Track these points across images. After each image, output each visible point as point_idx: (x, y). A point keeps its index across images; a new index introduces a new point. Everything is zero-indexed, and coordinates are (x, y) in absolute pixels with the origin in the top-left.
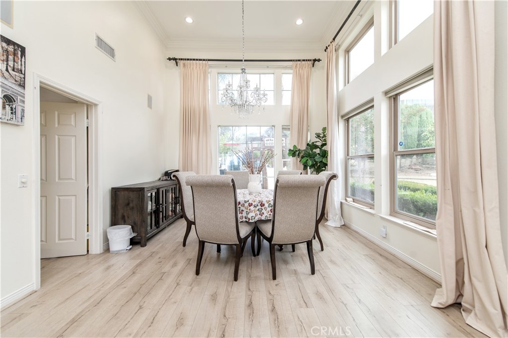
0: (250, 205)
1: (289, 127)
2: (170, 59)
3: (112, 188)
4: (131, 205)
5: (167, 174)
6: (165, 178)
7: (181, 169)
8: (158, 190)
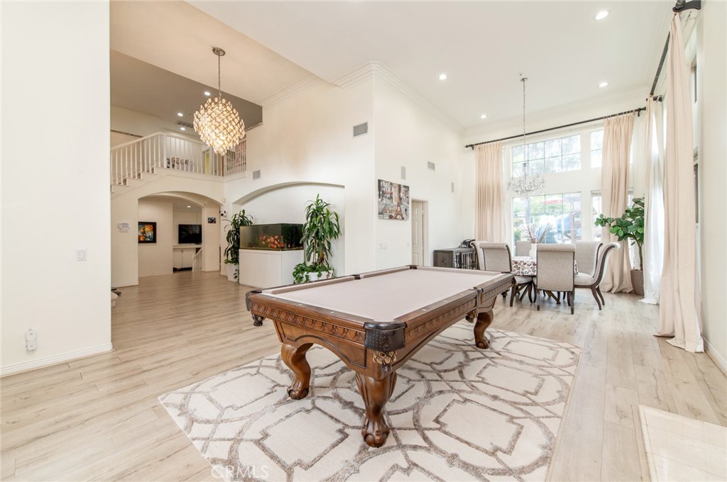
0: (525, 264)
1: (600, 192)
2: (467, 146)
3: (435, 251)
4: (445, 262)
5: (465, 243)
6: (463, 246)
7: (476, 239)
8: (461, 253)
